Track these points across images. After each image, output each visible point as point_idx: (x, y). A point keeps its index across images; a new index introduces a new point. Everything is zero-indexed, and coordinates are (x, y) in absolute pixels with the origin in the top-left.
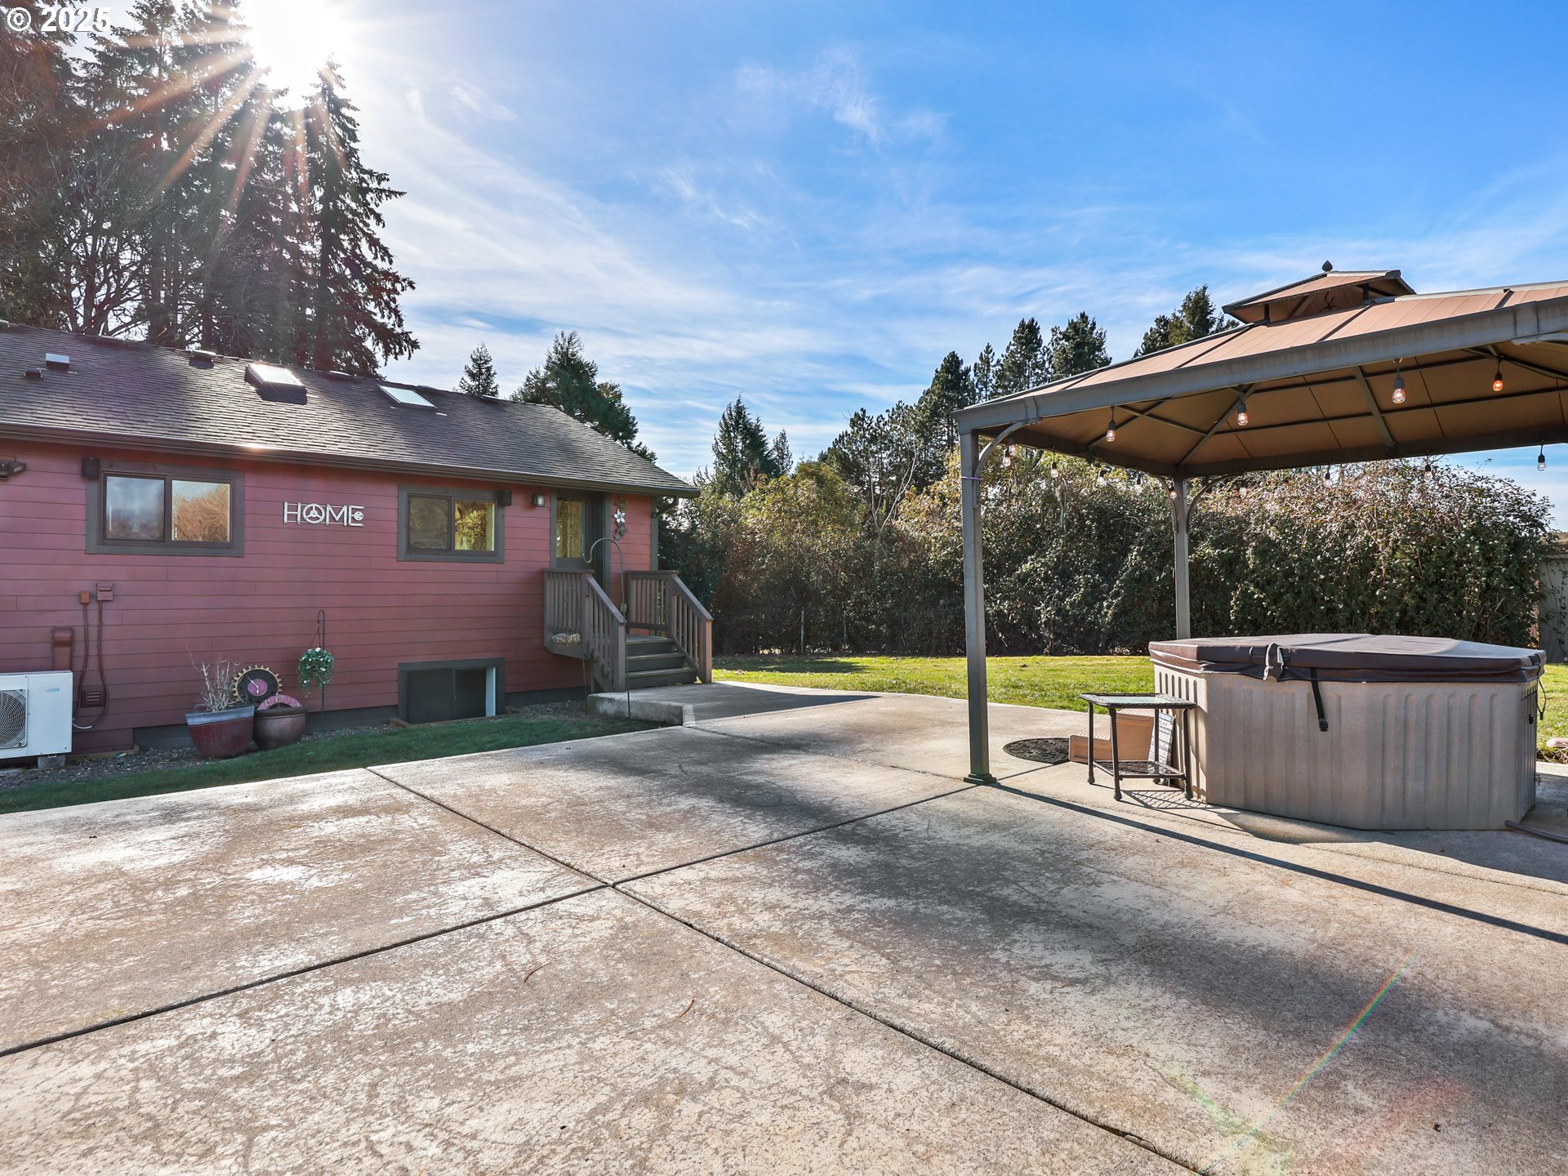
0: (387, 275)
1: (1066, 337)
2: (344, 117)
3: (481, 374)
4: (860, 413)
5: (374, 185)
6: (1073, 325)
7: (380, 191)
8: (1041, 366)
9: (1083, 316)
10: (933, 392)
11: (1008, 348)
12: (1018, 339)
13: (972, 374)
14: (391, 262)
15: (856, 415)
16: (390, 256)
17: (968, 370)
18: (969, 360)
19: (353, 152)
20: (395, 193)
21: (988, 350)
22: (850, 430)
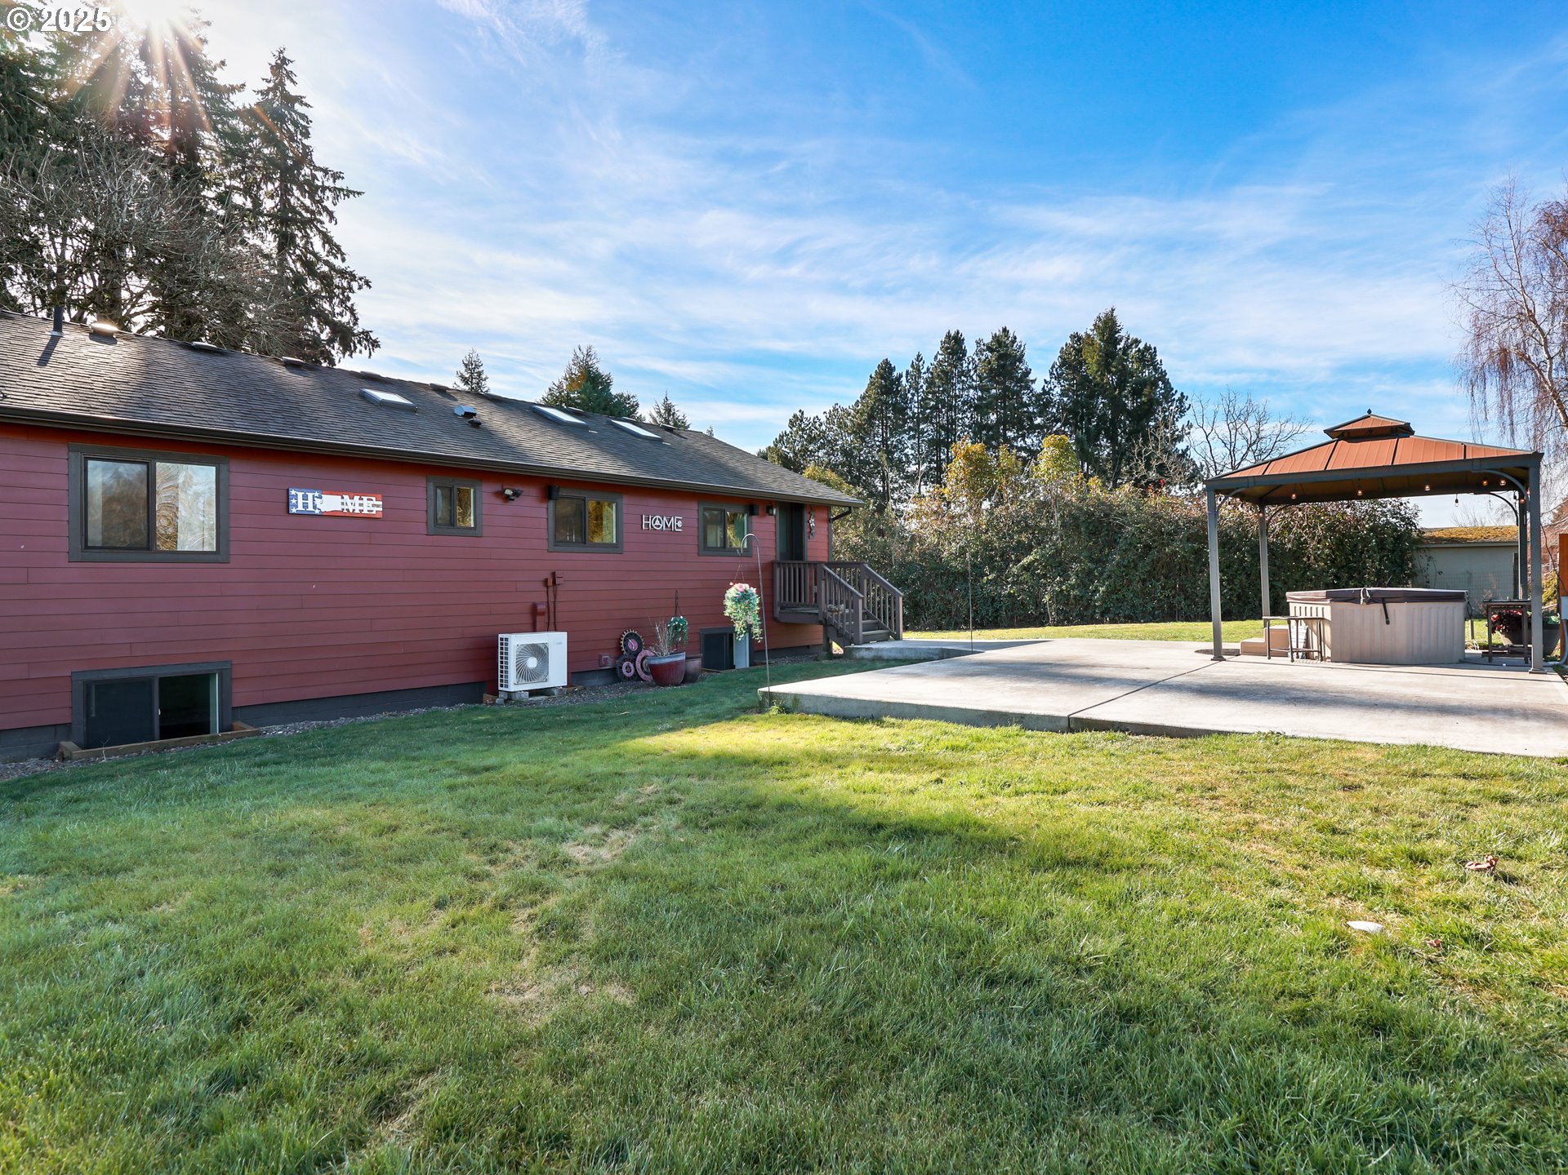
0: (343, 273)
1: (990, 349)
2: (296, 112)
3: (473, 378)
4: (799, 414)
5: (329, 183)
6: (996, 338)
7: (335, 190)
8: (966, 374)
9: (1005, 330)
10: (869, 397)
11: (936, 357)
12: (945, 349)
13: (904, 379)
14: (343, 260)
15: (795, 416)
16: (342, 254)
17: (901, 376)
18: (901, 368)
19: (306, 148)
20: (354, 193)
21: (919, 358)
22: (788, 430)
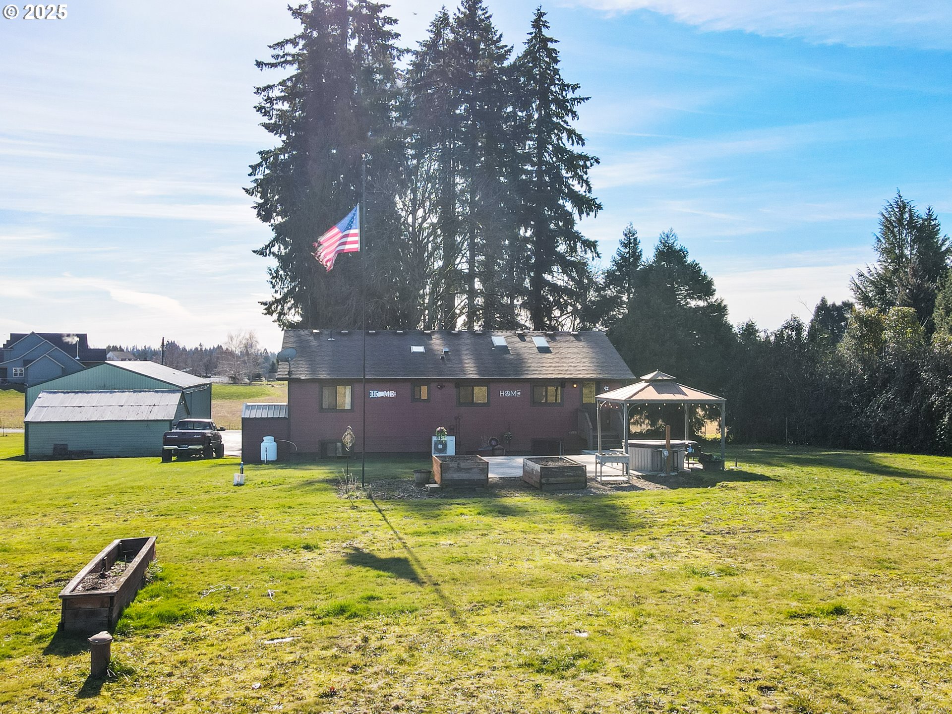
2: (549, 49)
3: (631, 243)
14: (583, 146)
16: (582, 140)
19: (556, 72)
20: (583, 99)
